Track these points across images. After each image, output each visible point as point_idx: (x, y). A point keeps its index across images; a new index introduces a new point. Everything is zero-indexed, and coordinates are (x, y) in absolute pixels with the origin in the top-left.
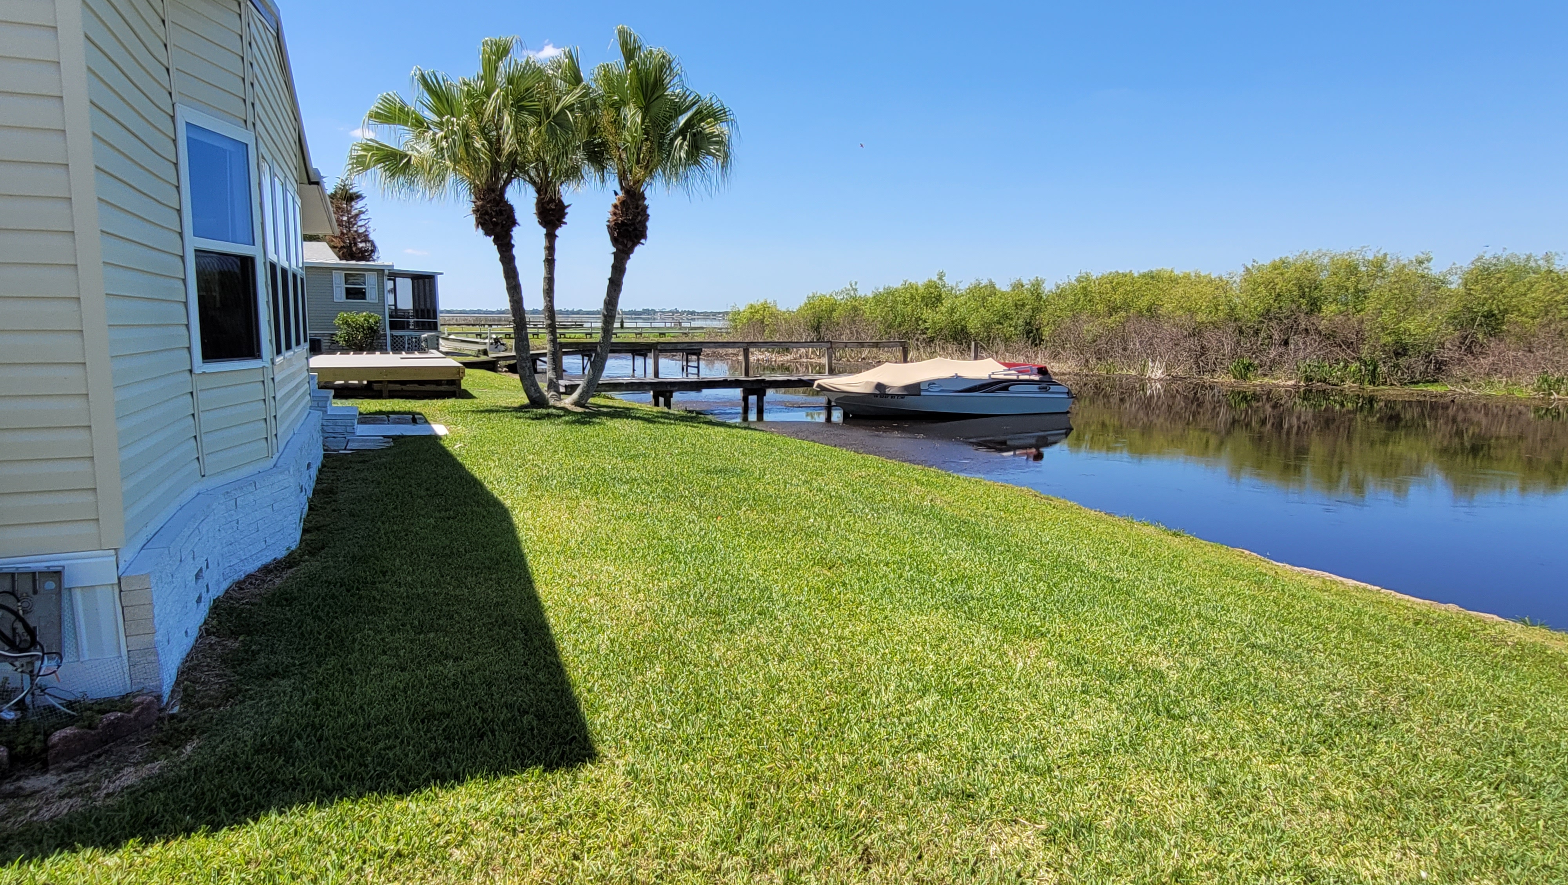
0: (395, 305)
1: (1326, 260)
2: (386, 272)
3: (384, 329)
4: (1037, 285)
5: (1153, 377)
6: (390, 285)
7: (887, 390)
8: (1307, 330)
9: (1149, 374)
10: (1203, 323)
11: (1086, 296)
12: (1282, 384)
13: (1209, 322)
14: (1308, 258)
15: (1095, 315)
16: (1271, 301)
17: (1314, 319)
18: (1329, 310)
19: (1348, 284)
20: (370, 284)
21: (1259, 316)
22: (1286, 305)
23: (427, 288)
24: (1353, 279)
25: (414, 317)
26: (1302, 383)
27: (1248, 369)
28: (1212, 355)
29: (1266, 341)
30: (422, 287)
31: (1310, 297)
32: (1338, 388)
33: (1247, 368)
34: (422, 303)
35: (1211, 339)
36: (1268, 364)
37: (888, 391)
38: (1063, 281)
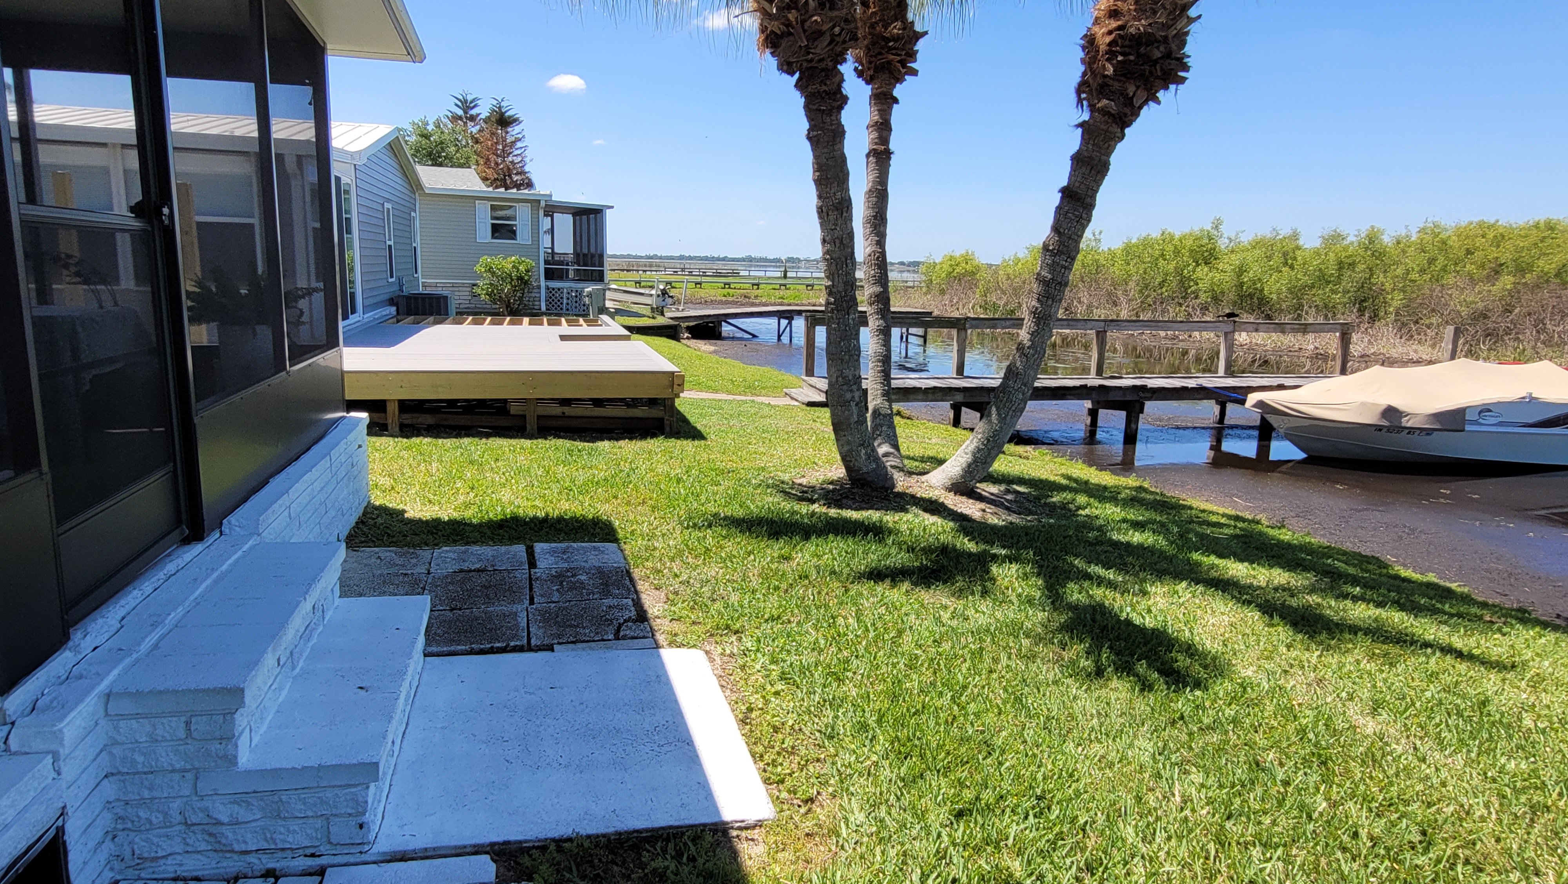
0: (552, 248)
2: (543, 204)
3: (538, 280)
6: (546, 223)
7: (1404, 420)
20: (522, 219)
23: (592, 227)
25: (573, 263)
30: (585, 226)
34: (585, 245)
37: (1406, 422)
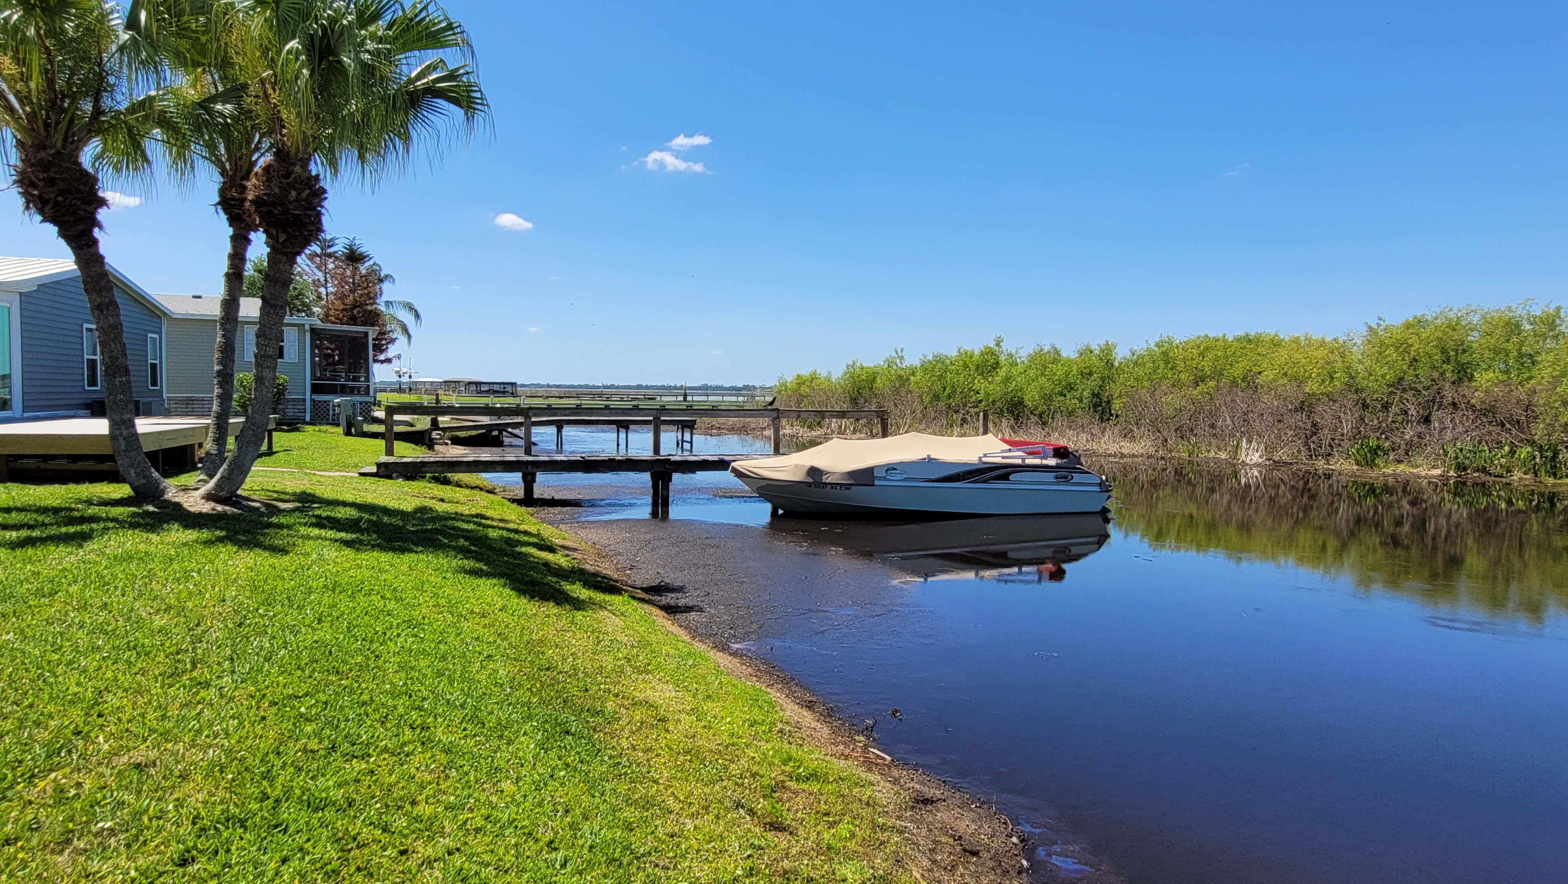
1: (1476, 319)
4: (1107, 351)
5: (1248, 461)
7: (824, 477)
8: (1454, 404)
9: (1243, 457)
10: (1314, 394)
11: (1167, 362)
12: (1423, 473)
13: (1322, 394)
14: (1452, 315)
15: (1177, 384)
16: (1405, 367)
17: (1464, 389)
18: (1485, 379)
19: (1510, 346)
21: (1389, 386)
22: (1423, 372)
24: (1515, 339)
26: (1452, 473)
27: (1376, 453)
28: (1326, 434)
29: (1400, 418)
31: (1458, 363)
32: (1504, 480)
33: (1374, 452)
35: (1324, 415)
36: (1403, 446)
37: (826, 479)
38: (1140, 347)
